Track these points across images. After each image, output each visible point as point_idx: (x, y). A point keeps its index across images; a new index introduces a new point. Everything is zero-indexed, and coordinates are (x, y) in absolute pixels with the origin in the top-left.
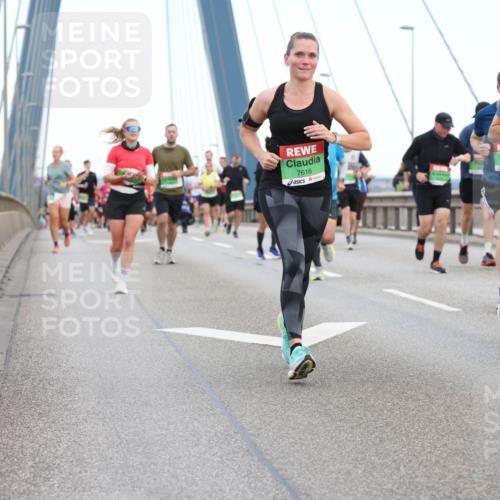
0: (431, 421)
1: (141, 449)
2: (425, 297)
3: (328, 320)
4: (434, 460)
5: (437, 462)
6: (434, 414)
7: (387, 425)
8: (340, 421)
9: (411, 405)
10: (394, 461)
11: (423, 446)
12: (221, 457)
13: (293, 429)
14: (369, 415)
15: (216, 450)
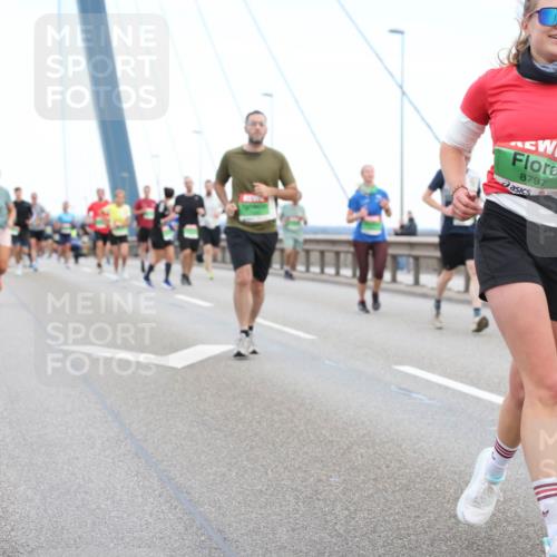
0: (294, 432)
1: (43, 450)
2: (285, 325)
3: (203, 342)
4: (297, 466)
5: (300, 468)
6: (296, 426)
7: (256, 434)
8: (216, 430)
9: (276, 417)
10: (262, 466)
11: (287, 453)
12: (113, 459)
13: (175, 435)
14: (240, 426)
15: (107, 453)
